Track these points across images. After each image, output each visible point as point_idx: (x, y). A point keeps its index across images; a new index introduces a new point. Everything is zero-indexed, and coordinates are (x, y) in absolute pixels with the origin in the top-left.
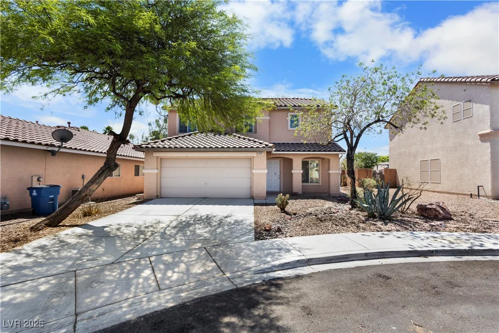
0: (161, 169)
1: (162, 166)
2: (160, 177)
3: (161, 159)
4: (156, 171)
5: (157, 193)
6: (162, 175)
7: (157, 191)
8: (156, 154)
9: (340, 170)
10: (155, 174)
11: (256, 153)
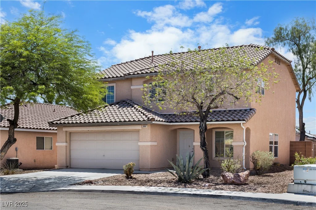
0: (70, 142)
1: (71, 140)
2: (69, 149)
3: (70, 133)
4: (65, 144)
5: (66, 163)
6: (71, 148)
7: (66, 161)
8: (65, 129)
9: (243, 141)
10: (65, 147)
11: (141, 126)
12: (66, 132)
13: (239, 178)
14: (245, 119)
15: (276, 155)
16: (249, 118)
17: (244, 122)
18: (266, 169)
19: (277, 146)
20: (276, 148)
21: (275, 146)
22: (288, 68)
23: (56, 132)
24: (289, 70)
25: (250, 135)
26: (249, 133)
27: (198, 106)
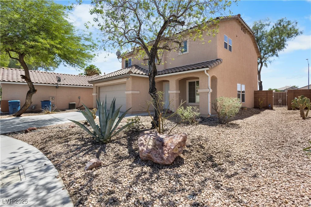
0: (99, 93)
1: (100, 91)
3: (99, 87)
4: (95, 94)
9: (208, 88)
10: (96, 96)
11: (126, 79)
12: (97, 86)
13: (160, 151)
14: (209, 66)
15: (243, 100)
16: (213, 65)
17: (208, 69)
18: (231, 116)
19: (244, 94)
20: (243, 96)
21: (242, 94)
22: (252, 40)
23: (92, 87)
24: (252, 41)
25: (217, 83)
26: (216, 82)
27: (144, 46)
